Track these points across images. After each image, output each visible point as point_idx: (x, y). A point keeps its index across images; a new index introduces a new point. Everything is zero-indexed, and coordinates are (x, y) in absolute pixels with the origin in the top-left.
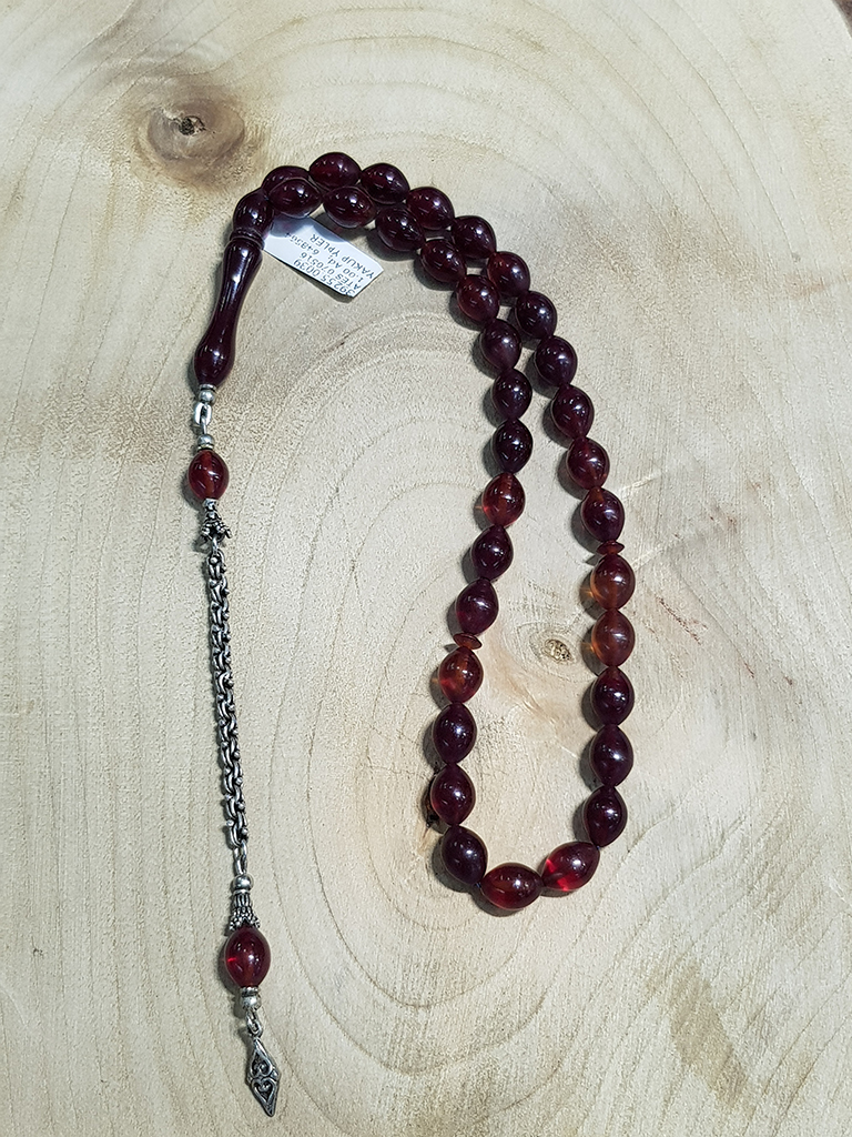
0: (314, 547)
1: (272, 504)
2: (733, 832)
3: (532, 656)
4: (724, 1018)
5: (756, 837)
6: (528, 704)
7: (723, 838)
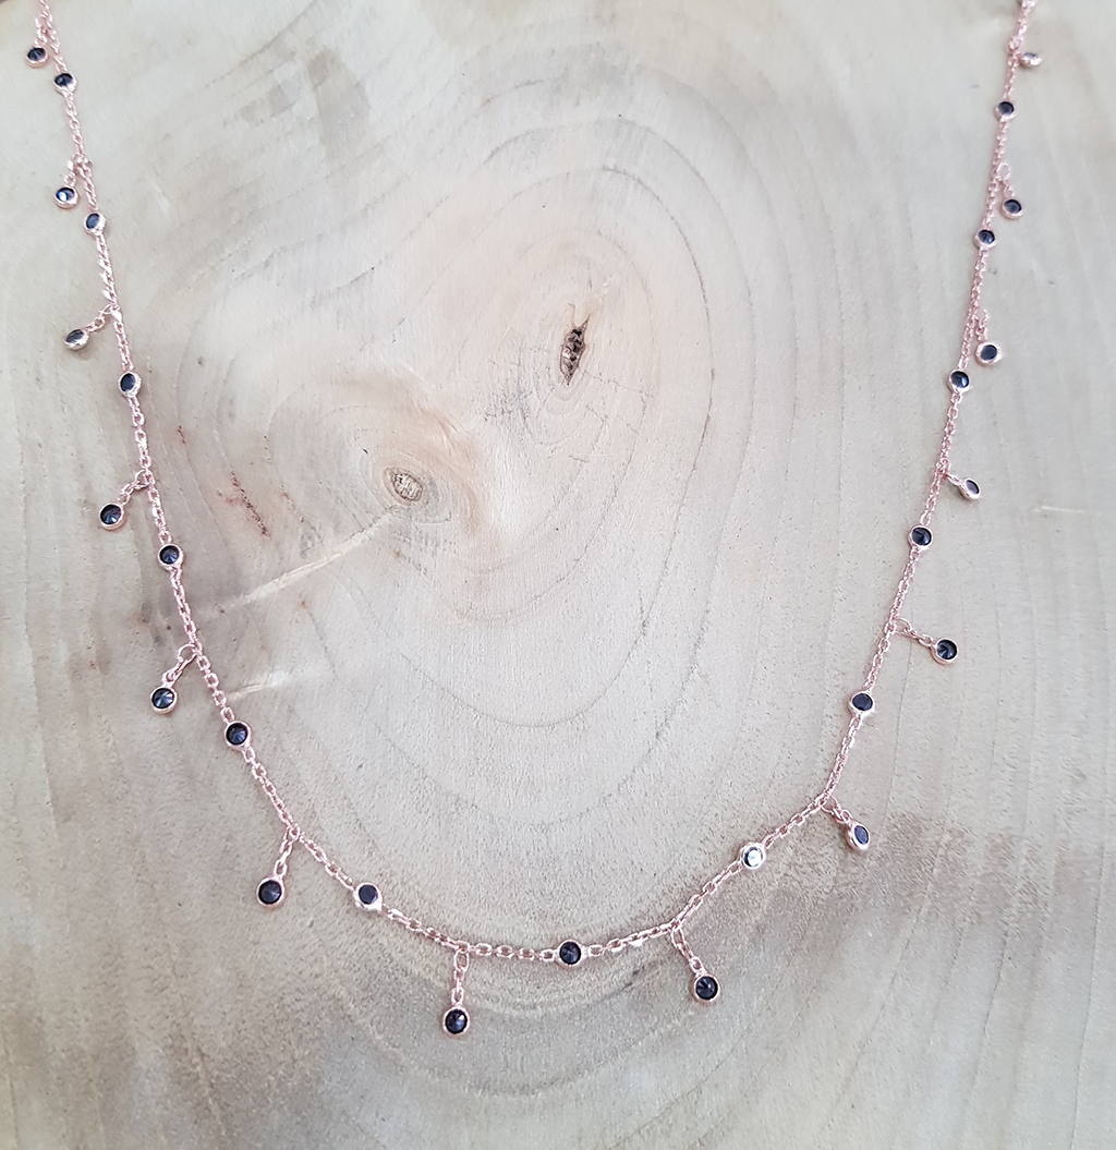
0: (693, 660)
1: (745, 729)
2: (255, 267)
3: (439, 483)
4: (314, 112)
5: (232, 258)
6: (453, 430)
7: (267, 264)
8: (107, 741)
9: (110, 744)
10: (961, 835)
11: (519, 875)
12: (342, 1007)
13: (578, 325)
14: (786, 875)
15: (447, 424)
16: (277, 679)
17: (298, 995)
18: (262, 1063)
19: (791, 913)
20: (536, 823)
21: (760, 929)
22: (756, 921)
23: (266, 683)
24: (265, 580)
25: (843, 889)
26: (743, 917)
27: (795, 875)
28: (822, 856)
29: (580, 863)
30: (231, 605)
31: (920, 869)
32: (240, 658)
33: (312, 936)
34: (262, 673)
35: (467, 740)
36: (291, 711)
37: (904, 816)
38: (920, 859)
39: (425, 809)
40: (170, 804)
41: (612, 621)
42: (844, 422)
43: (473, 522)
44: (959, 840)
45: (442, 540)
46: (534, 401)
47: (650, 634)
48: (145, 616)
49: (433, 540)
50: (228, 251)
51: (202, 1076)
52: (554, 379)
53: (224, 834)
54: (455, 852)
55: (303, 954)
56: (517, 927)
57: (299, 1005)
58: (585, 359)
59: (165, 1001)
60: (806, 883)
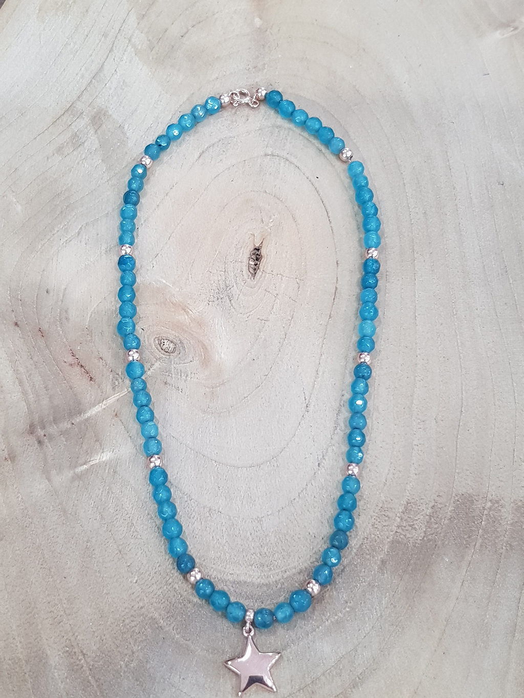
2: (72, 236)
3: (185, 342)
4: (97, 145)
5: (59, 233)
6: (190, 312)
7: (79, 233)
8: (18, 497)
9: (20, 499)
10: (497, 502)
11: (247, 545)
12: (156, 622)
13: (257, 245)
14: (396, 532)
15: (187, 309)
16: (106, 456)
17: (132, 618)
18: (116, 656)
19: (401, 553)
20: (254, 518)
21: (383, 562)
22: (381, 558)
23: (100, 459)
24: (94, 405)
25: (430, 537)
26: (373, 557)
27: (402, 532)
28: (417, 520)
29: (281, 536)
30: (77, 420)
31: (474, 522)
32: (85, 447)
33: (137, 587)
34: (97, 454)
35: (212, 478)
36: (115, 472)
37: (463, 495)
38: (474, 517)
39: (192, 516)
40: (55, 527)
41: (289, 407)
42: (416, 281)
43: (206, 361)
44: (496, 505)
45: (190, 372)
46: (235, 291)
47: (311, 411)
48: (32, 430)
49: (184, 373)
50: (56, 229)
51: (85, 665)
52: (246, 277)
53: (85, 539)
54: (211, 537)
55: (133, 597)
56: (248, 573)
57: (133, 624)
58: (263, 264)
59: (61, 629)
60: (408, 535)
